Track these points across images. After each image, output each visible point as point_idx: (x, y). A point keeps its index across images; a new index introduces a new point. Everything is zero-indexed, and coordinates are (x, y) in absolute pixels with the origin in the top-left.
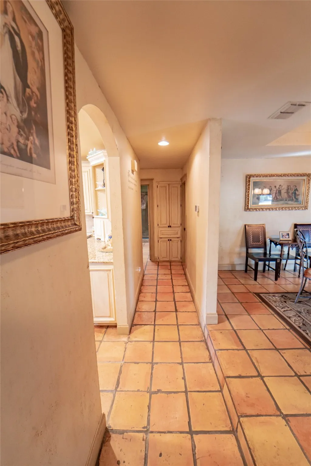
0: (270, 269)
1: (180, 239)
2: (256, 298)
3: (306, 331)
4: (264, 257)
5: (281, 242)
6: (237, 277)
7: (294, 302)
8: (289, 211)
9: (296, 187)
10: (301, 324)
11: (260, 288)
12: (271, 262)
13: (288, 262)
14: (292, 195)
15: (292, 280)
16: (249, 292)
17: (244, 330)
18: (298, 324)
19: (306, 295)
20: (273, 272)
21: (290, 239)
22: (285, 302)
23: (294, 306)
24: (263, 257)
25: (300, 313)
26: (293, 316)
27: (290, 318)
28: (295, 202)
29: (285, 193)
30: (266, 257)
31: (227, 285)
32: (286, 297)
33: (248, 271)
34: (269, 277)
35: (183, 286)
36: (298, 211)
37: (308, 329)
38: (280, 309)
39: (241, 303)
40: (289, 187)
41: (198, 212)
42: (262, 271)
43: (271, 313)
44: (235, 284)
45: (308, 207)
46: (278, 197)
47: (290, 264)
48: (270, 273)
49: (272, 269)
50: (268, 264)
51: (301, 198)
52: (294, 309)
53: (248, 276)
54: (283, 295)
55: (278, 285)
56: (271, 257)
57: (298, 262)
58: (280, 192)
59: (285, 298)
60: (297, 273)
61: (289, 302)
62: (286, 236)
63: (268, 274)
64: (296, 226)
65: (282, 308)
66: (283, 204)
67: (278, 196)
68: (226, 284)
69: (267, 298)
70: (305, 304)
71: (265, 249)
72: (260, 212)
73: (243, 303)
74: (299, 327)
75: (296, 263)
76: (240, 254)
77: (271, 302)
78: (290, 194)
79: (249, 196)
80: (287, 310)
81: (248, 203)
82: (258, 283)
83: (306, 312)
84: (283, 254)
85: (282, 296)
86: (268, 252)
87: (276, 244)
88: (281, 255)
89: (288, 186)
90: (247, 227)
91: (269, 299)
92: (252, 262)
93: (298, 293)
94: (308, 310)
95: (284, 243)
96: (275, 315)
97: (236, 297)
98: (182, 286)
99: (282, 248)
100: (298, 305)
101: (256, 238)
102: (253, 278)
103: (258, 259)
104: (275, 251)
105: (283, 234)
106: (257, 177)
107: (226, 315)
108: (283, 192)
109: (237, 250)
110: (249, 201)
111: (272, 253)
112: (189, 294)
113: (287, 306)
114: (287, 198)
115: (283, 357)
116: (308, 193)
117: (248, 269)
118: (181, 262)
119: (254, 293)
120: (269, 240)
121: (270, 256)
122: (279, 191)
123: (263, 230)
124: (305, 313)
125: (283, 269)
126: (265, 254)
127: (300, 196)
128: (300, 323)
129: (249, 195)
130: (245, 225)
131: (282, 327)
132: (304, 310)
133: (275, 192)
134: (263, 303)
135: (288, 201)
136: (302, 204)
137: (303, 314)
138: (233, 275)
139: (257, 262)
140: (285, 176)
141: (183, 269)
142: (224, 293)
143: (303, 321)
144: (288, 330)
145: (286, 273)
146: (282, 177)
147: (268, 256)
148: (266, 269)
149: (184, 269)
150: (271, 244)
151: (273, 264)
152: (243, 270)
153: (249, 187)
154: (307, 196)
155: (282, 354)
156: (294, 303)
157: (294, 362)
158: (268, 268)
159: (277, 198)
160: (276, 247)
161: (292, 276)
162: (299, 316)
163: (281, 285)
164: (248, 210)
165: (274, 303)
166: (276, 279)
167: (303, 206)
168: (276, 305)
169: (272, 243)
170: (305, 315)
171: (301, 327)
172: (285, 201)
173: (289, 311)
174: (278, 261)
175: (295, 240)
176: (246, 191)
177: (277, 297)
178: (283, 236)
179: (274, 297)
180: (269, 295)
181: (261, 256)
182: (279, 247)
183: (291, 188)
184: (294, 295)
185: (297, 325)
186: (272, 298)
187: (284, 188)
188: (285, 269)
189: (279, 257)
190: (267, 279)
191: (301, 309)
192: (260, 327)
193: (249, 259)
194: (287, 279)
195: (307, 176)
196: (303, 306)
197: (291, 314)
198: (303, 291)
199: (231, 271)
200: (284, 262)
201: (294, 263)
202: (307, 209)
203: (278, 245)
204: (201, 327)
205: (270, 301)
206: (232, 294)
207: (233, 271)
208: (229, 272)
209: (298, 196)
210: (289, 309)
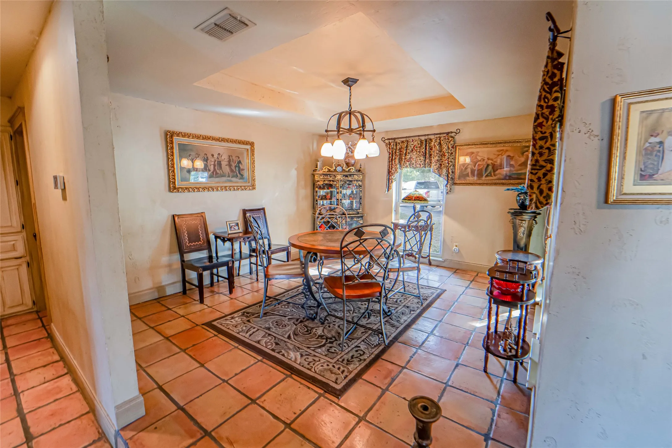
0: (220, 279)
1: (23, 260)
2: (208, 331)
3: (281, 352)
4: (209, 262)
5: (230, 236)
6: (170, 307)
7: (258, 317)
8: (234, 191)
9: (239, 158)
10: (274, 344)
11: (211, 312)
12: (220, 269)
13: (241, 264)
14: (236, 169)
15: (249, 287)
16: (195, 325)
17: (198, 397)
18: (270, 346)
19: (270, 301)
20: (225, 282)
21: (241, 230)
22: (249, 321)
23: (260, 322)
24: (208, 264)
25: (269, 330)
26: (263, 337)
27: (258, 342)
28: (241, 179)
29: (226, 165)
30: (212, 262)
31: (153, 328)
32: (248, 313)
33: (187, 292)
34: (220, 292)
35: (44, 366)
36: (244, 192)
37: (283, 348)
38: (244, 334)
39: (184, 351)
40: (231, 158)
41: (64, 190)
42: (210, 285)
43: (233, 346)
44: (169, 321)
45: (256, 187)
46: (218, 171)
47: (243, 265)
48: (221, 285)
49: (223, 279)
50: (216, 273)
51: (246, 174)
52: (261, 327)
53: (189, 300)
54: (244, 312)
55: (235, 299)
56: (219, 261)
57: (253, 260)
58: (220, 164)
59: (247, 316)
60: (254, 276)
61: (252, 319)
62: (235, 227)
63: (219, 287)
64: (245, 212)
65: (247, 332)
66: (225, 182)
67: (218, 169)
68: (152, 325)
69: (223, 325)
70: (272, 314)
71: (210, 250)
72: (194, 193)
73: (188, 348)
74: (273, 350)
75: (251, 263)
76: (170, 266)
77: (231, 330)
78: (233, 168)
79: (173, 167)
80: (254, 332)
81: (174, 179)
82: (207, 305)
83: (275, 325)
84: (235, 253)
85: (243, 315)
86: (214, 255)
87: (224, 240)
88: (232, 256)
89: (229, 156)
90: (176, 218)
91: (228, 324)
92: (192, 275)
93: (262, 302)
94: (276, 322)
95: (234, 238)
96: (240, 347)
97: (174, 344)
98: (42, 368)
99: (232, 245)
100: (265, 319)
101: (194, 236)
102: (197, 301)
103: (201, 267)
104: (224, 250)
105: (231, 225)
106: (183, 136)
107: (161, 388)
108: (224, 164)
109: (165, 259)
110: (174, 176)
111: (219, 255)
112: (67, 381)
113: (252, 327)
114: (230, 173)
115: (263, 408)
116: (254, 167)
117: (187, 289)
118: (37, 312)
119: (203, 324)
120: (214, 236)
121: (217, 260)
122: (218, 161)
123: (202, 221)
124: (275, 327)
125: (237, 275)
126: (210, 258)
127: (245, 170)
128: (272, 344)
129: (173, 164)
130: (173, 215)
131: (253, 361)
132: (272, 323)
133: (213, 163)
134: (220, 336)
135: (232, 177)
136: (249, 183)
137: (273, 329)
138: (163, 305)
139: (201, 272)
140: (224, 142)
141: (43, 326)
142: (151, 345)
143: (275, 339)
144: (261, 361)
145: (242, 279)
146: (220, 141)
147: (215, 261)
148: (214, 282)
149: (45, 324)
150: (216, 241)
151: (223, 271)
152: (180, 292)
153: (172, 152)
154: (253, 171)
155: (261, 404)
156: (259, 319)
157: (279, 406)
158: (217, 278)
159: (217, 173)
160: (224, 245)
161: (249, 281)
162: (269, 335)
163: (237, 299)
164: (175, 191)
165: (235, 329)
166: (231, 292)
167: (249, 184)
168: (238, 331)
169: (218, 240)
170: (275, 330)
171: (275, 348)
172: (228, 177)
173: (257, 333)
174: (230, 265)
175: (246, 232)
176: (168, 159)
177: (237, 319)
178: (231, 227)
179: (232, 320)
180: (226, 320)
181: (205, 262)
182: (228, 244)
183: (233, 159)
184: (257, 307)
185: (270, 348)
186: (230, 323)
187: (224, 159)
188: (239, 275)
189: (231, 259)
190: (217, 295)
191: (269, 324)
192: (223, 378)
193: (186, 270)
194: (243, 287)
195: (250, 144)
196: (270, 318)
197: (259, 336)
198: (267, 298)
199: (158, 300)
200: (236, 264)
201: (249, 263)
202: (254, 188)
203: (226, 241)
204: (108, 441)
205: (228, 328)
206: (165, 341)
207: (161, 299)
208: (155, 301)
209: (243, 171)
210: (256, 329)
